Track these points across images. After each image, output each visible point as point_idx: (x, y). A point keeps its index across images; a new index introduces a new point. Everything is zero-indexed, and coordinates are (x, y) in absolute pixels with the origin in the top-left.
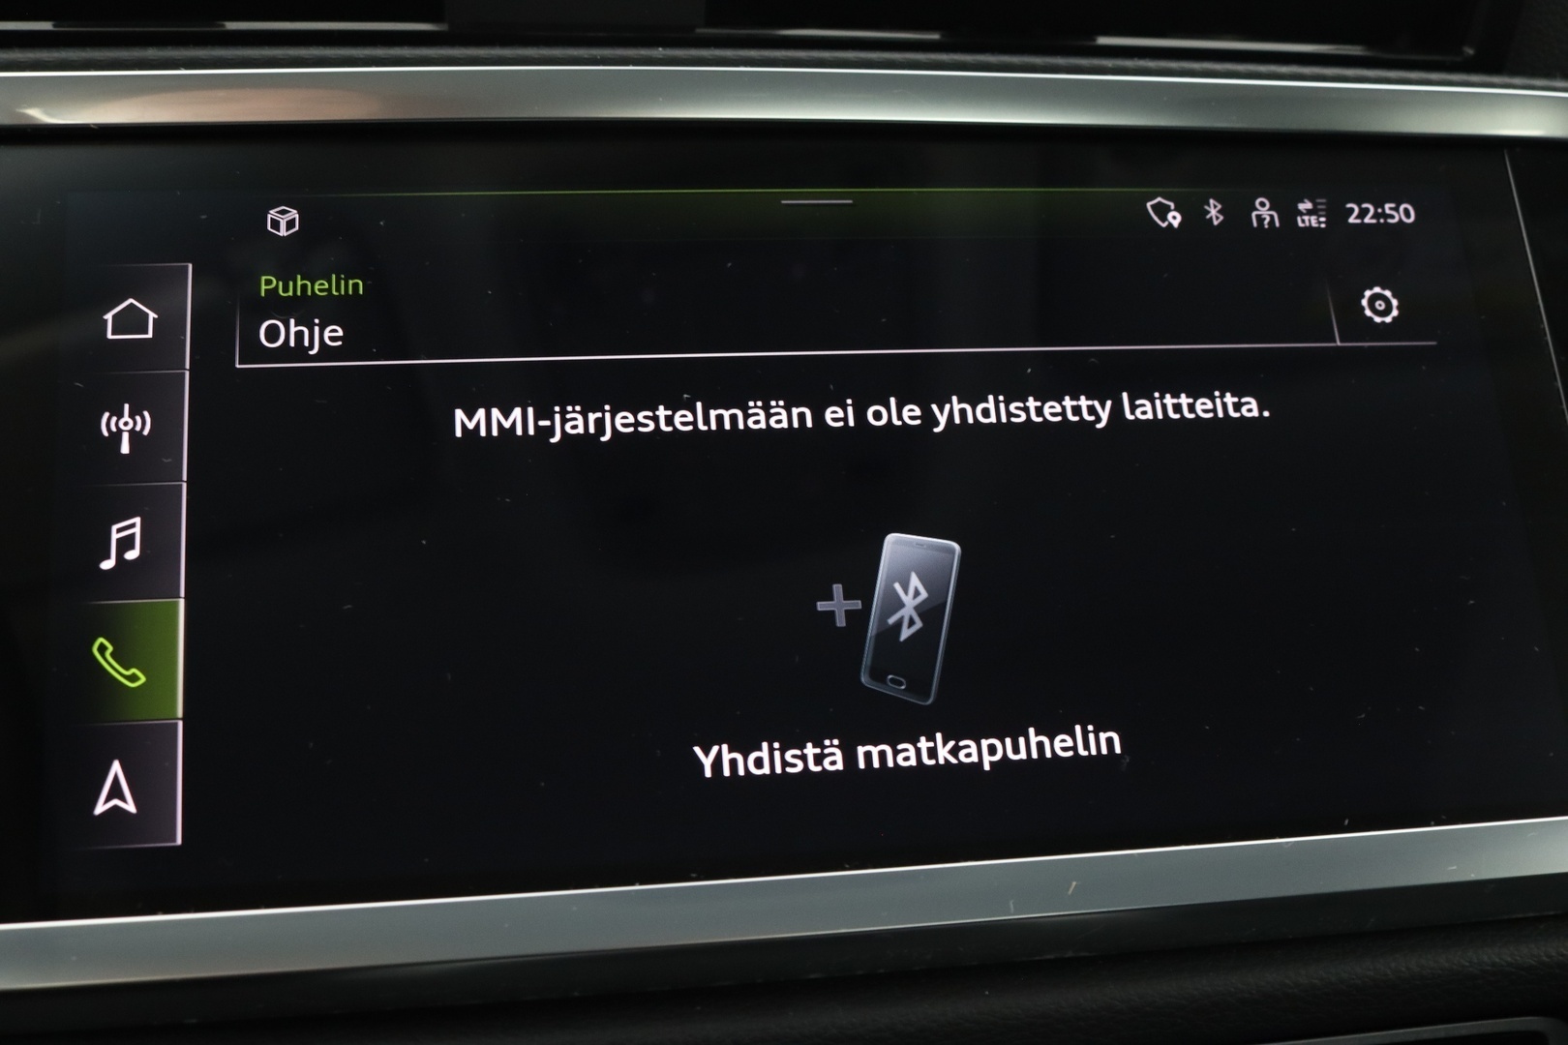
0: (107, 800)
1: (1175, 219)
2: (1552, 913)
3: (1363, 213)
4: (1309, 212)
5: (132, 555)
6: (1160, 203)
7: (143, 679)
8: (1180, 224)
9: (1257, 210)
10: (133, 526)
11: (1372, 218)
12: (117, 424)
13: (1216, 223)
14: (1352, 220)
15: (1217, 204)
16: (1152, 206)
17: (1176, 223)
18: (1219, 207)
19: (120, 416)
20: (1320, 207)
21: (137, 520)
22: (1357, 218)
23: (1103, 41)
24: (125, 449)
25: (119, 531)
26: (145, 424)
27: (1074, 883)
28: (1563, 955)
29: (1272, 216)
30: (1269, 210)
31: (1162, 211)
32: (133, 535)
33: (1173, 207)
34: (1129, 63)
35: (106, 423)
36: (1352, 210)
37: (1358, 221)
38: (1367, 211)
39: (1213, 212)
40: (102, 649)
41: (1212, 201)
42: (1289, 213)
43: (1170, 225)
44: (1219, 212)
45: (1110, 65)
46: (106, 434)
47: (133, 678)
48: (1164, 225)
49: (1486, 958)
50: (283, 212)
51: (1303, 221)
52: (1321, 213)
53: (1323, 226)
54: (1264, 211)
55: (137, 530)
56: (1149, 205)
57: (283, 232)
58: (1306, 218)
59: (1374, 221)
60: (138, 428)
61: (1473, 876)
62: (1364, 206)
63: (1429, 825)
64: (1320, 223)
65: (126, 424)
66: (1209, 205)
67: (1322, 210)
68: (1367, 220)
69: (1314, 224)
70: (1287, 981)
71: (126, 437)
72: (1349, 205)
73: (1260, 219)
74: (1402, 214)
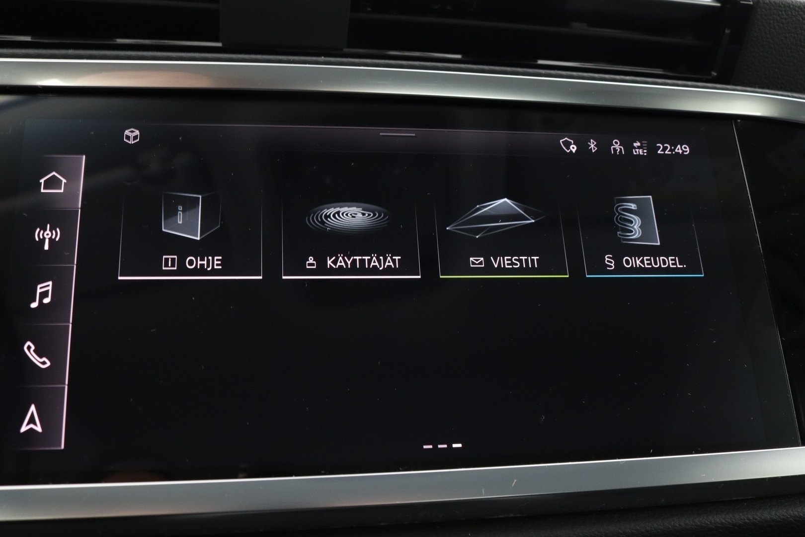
0: (28, 424)
1: (573, 148)
2: (750, 497)
3: (665, 149)
4: (639, 148)
5: (47, 301)
6: (566, 140)
7: (48, 364)
8: (576, 151)
9: (614, 146)
10: (48, 286)
11: (669, 151)
12: (43, 235)
13: (593, 151)
14: (659, 152)
15: (594, 142)
16: (562, 142)
17: (574, 151)
18: (595, 143)
19: (45, 230)
20: (644, 145)
21: (50, 283)
22: (661, 151)
23: (540, 62)
24: (46, 247)
25: (41, 288)
26: (57, 235)
27: (515, 481)
28: (756, 519)
29: (621, 149)
30: (619, 146)
31: (567, 145)
32: (48, 291)
33: (572, 143)
34: (553, 72)
35: (38, 234)
36: (660, 147)
37: (663, 153)
38: (667, 147)
39: (592, 146)
40: (29, 348)
41: (592, 140)
42: (629, 148)
43: (571, 151)
44: (595, 146)
45: (544, 72)
46: (37, 239)
47: (44, 363)
48: (568, 151)
49: (718, 520)
50: (132, 132)
51: (636, 152)
52: (644, 148)
53: (645, 154)
54: (617, 146)
55: (50, 288)
56: (561, 141)
57: (131, 142)
58: (637, 150)
59: (670, 153)
60: (53, 237)
61: (713, 480)
62: (665, 145)
63: (692, 454)
64: (644, 153)
65: (48, 234)
66: (591, 143)
67: (645, 146)
68: (666, 152)
69: (641, 153)
70: (620, 531)
71: (47, 241)
72: (658, 145)
73: (615, 150)
74: (683, 149)
